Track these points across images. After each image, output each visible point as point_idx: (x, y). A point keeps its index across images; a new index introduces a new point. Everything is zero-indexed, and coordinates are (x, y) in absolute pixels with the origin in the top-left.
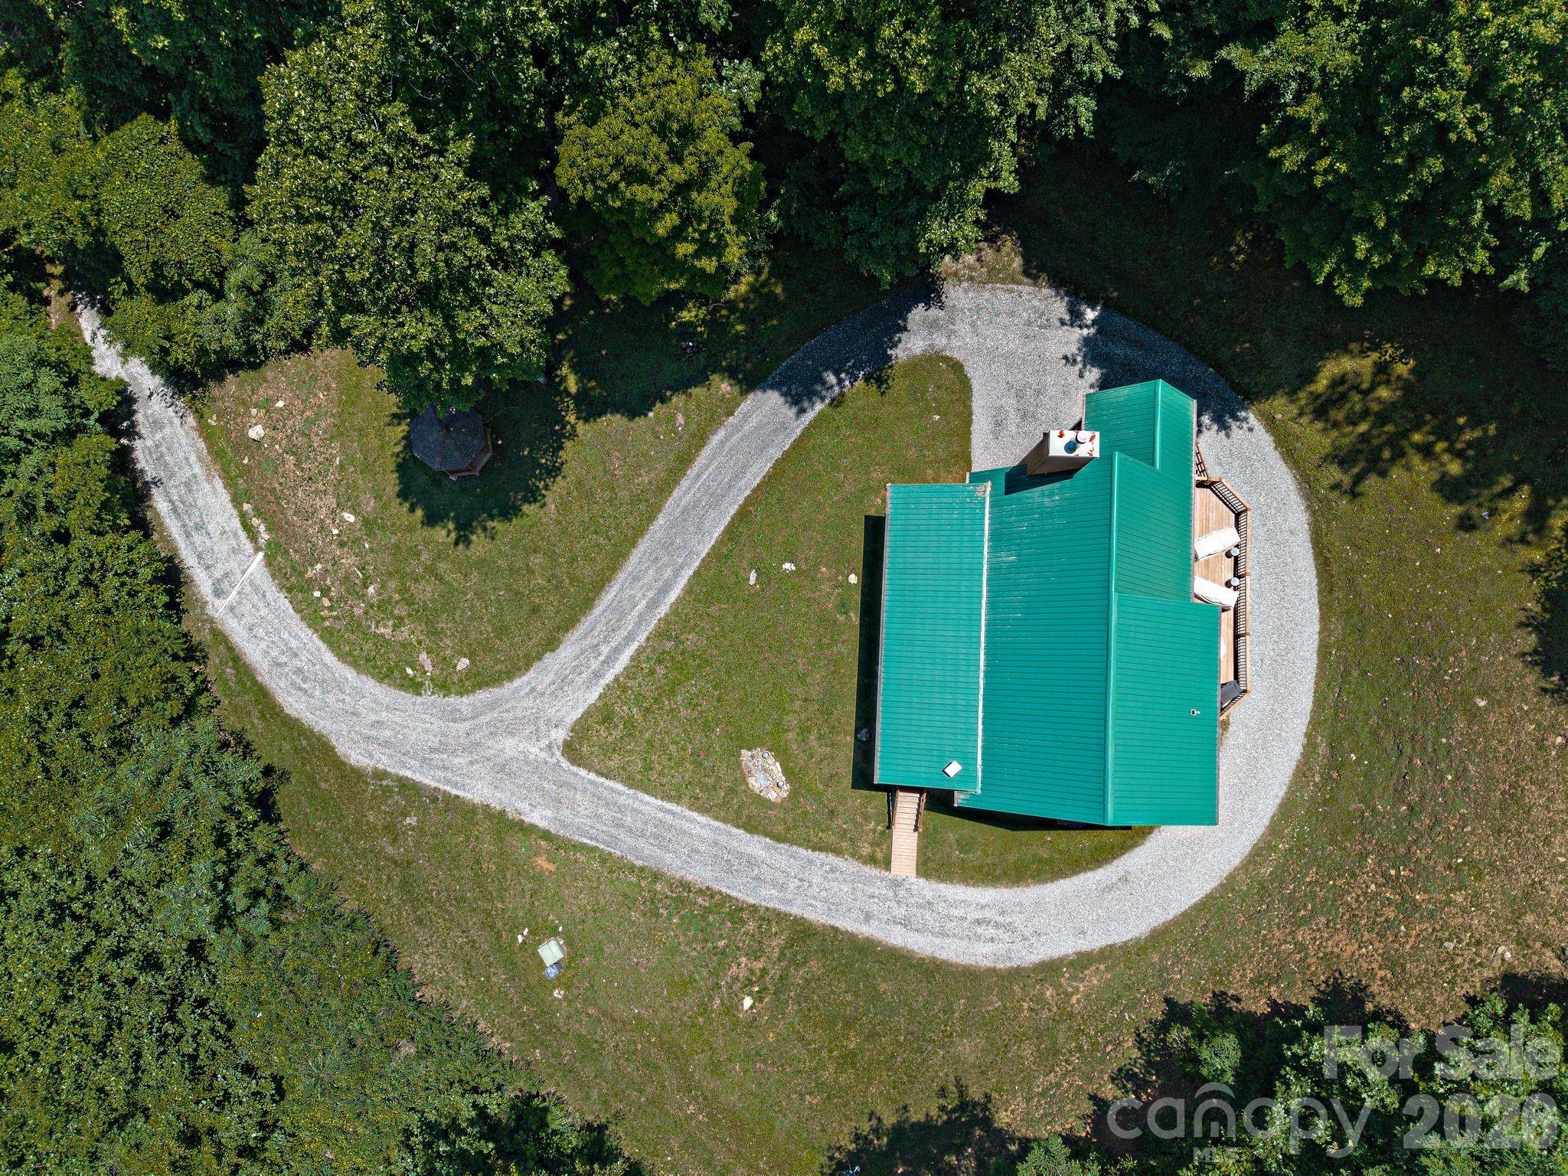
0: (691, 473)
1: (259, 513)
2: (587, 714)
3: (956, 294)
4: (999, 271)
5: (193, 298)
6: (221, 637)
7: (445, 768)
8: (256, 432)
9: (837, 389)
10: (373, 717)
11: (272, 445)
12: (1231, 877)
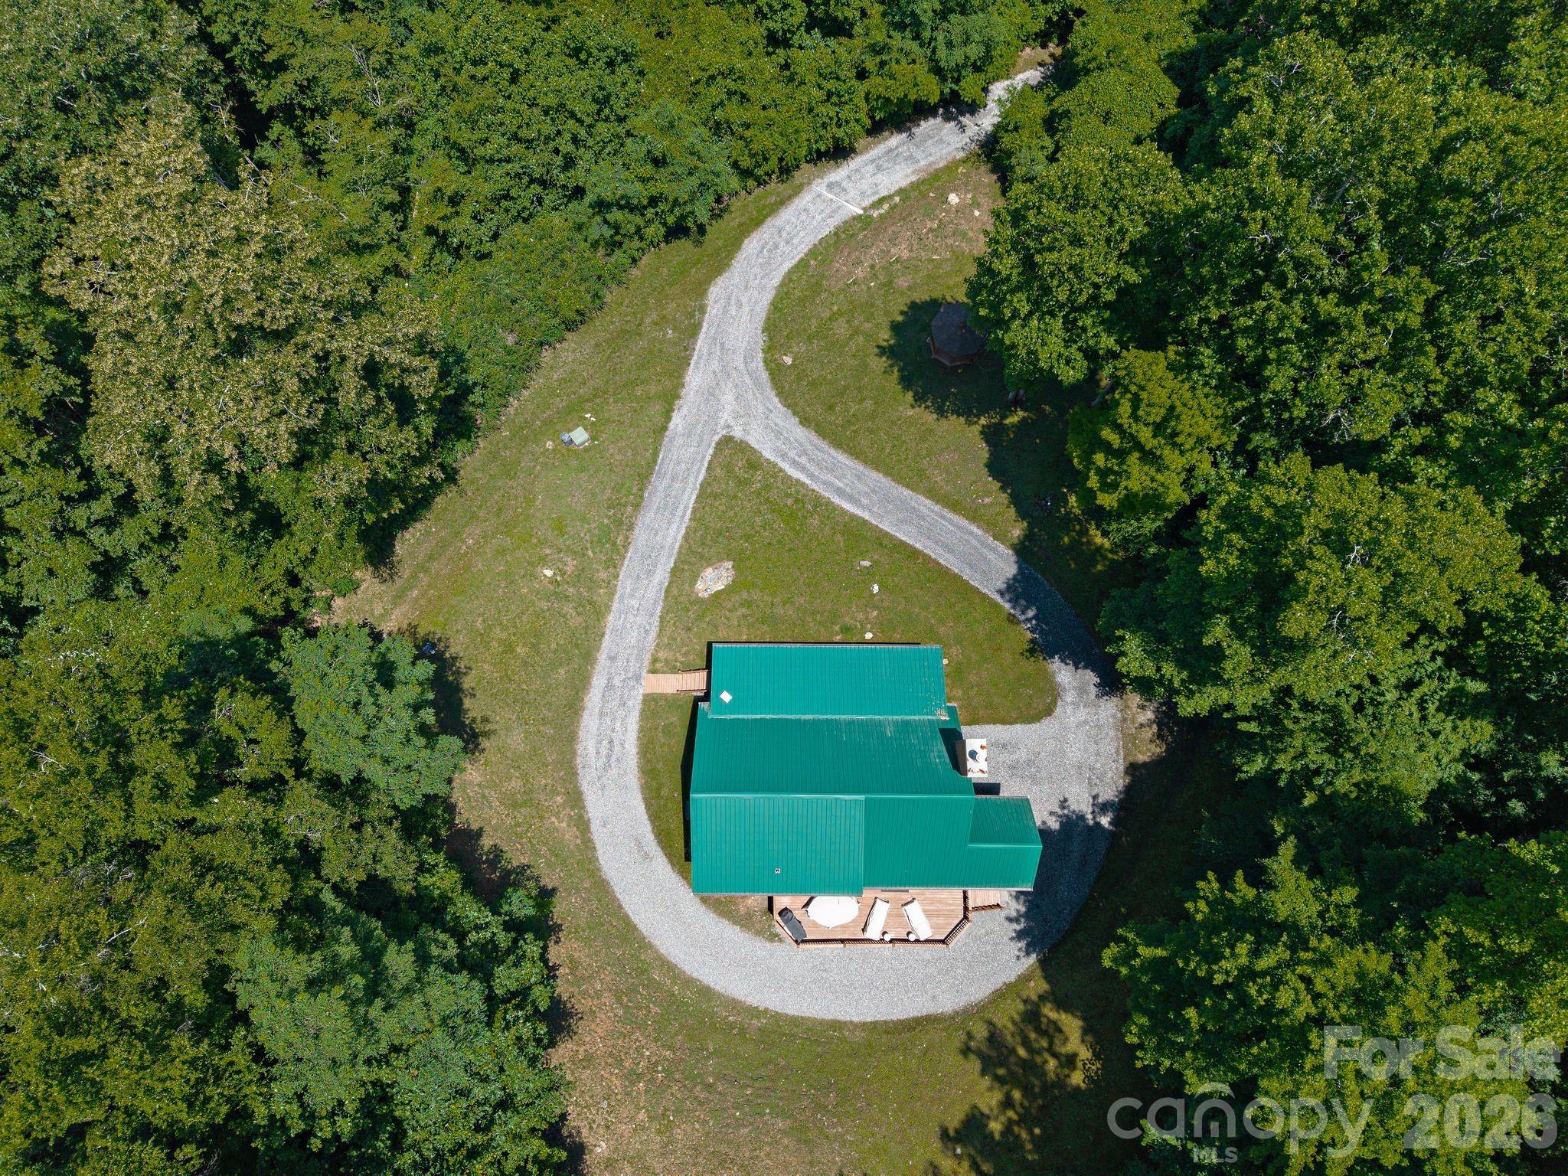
0: (946, 513)
1: (892, 208)
2: (754, 451)
3: (1109, 708)
4: (1134, 744)
5: (1048, 142)
6: (797, 191)
7: (710, 354)
8: (953, 199)
9: (1022, 618)
10: (744, 300)
11: (945, 210)
12: (650, 946)
